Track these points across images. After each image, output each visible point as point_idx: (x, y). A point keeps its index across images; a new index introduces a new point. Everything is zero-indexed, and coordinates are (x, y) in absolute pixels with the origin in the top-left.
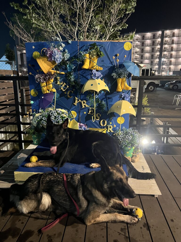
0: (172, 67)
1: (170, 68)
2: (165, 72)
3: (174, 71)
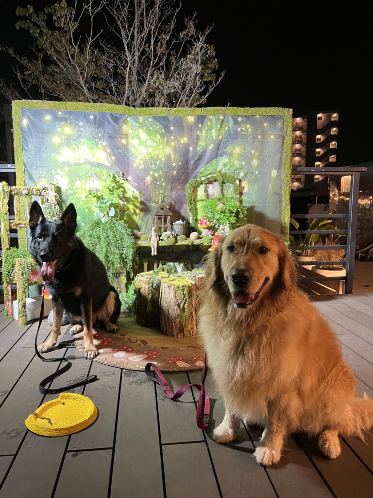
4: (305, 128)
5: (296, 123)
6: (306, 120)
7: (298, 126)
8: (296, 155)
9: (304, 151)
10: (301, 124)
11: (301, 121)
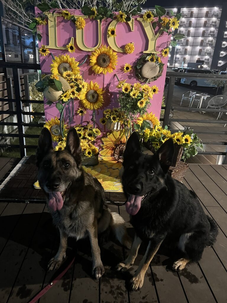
0: (187, 57)
1: (184, 59)
2: (178, 63)
3: (189, 62)
4: (220, 16)
5: (214, 11)
6: (221, 9)
7: (215, 14)
8: (210, 36)
9: (216, 33)
10: (217, 12)
11: (218, 10)
